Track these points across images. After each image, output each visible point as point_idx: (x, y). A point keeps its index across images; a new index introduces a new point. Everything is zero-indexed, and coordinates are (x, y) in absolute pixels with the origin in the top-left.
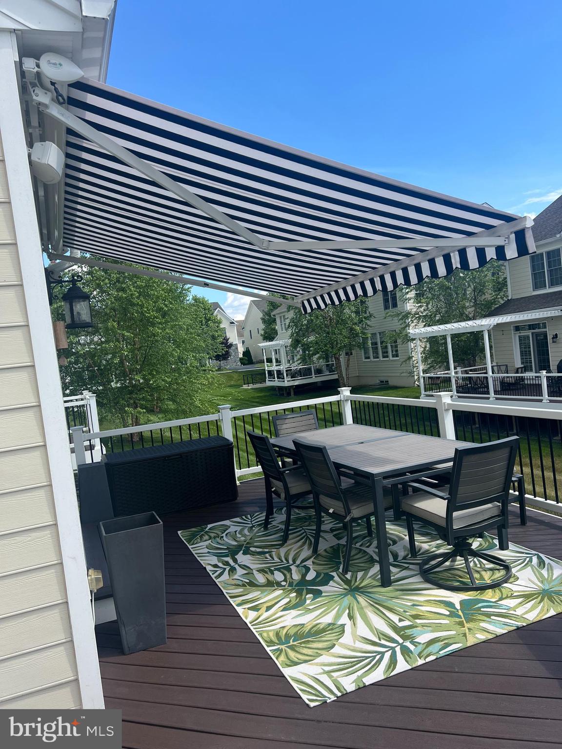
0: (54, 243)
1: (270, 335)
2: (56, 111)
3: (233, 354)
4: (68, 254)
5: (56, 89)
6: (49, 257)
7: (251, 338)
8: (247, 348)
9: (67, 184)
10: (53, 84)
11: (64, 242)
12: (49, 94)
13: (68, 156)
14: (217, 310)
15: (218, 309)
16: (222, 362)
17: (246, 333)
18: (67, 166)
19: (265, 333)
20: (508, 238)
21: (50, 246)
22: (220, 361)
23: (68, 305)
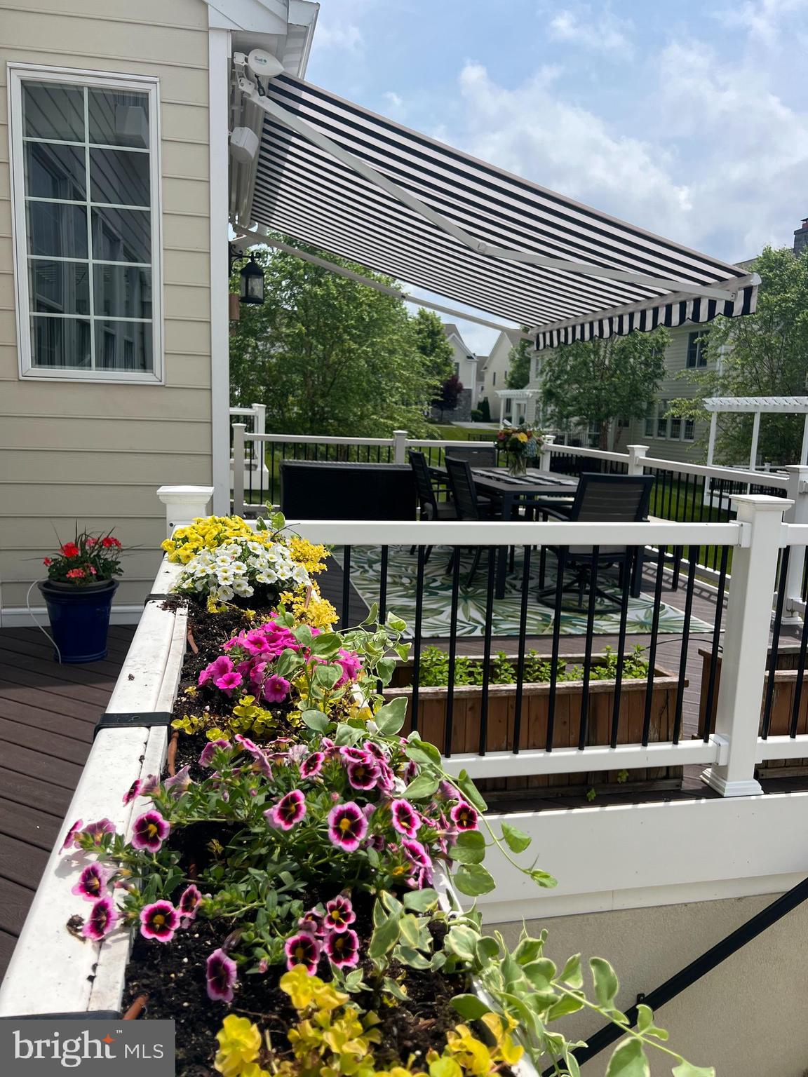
0: (241, 214)
1: (518, 381)
2: (256, 99)
3: (463, 403)
4: (254, 229)
5: (259, 82)
6: (235, 230)
7: (494, 384)
8: (486, 399)
9: (260, 164)
10: (257, 77)
11: (252, 214)
12: (253, 84)
13: (263, 140)
14: (451, 336)
15: (454, 334)
16: (445, 412)
17: (488, 377)
18: (262, 149)
19: (513, 378)
20: (736, 294)
21: (237, 217)
22: (442, 410)
23: (244, 280)
